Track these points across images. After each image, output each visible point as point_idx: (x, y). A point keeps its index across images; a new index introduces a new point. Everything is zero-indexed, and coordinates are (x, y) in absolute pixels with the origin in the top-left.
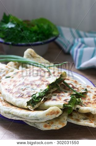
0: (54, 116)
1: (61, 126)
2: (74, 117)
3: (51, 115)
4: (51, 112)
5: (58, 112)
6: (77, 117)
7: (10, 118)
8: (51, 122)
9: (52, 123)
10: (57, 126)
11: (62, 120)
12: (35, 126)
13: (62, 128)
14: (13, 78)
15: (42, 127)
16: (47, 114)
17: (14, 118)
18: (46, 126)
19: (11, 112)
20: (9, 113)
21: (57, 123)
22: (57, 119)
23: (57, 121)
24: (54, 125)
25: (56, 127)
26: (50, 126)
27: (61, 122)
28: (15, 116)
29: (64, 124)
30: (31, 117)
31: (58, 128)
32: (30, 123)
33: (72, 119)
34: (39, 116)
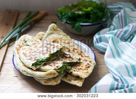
0: (52, 76)
1: (55, 84)
2: (68, 78)
3: (50, 75)
4: (50, 73)
5: (55, 74)
6: (70, 78)
7: (25, 75)
8: (49, 80)
9: (50, 81)
10: (53, 83)
11: (57, 79)
12: (39, 81)
13: (56, 85)
14: (31, 46)
15: (43, 83)
16: (47, 75)
17: (28, 75)
18: (45, 82)
19: (26, 71)
20: (25, 71)
21: (53, 81)
22: (54, 78)
23: (53, 79)
24: (51, 82)
25: (52, 83)
26: (48, 82)
27: (56, 81)
28: (28, 73)
29: (58, 82)
30: (37, 75)
31: (53, 85)
32: (37, 79)
33: (66, 79)
34: (42, 75)
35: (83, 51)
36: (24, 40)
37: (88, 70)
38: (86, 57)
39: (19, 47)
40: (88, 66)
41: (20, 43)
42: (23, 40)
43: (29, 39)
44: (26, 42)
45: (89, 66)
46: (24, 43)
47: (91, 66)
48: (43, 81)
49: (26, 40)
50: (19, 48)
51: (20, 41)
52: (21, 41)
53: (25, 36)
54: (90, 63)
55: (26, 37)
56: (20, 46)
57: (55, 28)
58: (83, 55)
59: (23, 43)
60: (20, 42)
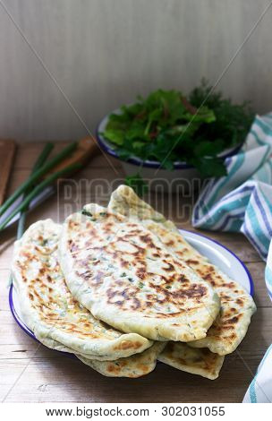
0: (131, 352)
1: (140, 373)
2: (175, 354)
3: (125, 349)
4: (124, 344)
5: (138, 345)
6: (181, 356)
7: (50, 347)
8: (122, 362)
9: (125, 364)
10: (134, 371)
11: (145, 360)
12: (92, 366)
13: (140, 377)
15: (104, 370)
16: (116, 348)
17: (57, 348)
18: (111, 369)
19: (52, 335)
20: (49, 337)
21: (134, 365)
22: (136, 357)
23: (134, 361)
24: (128, 367)
25: (131, 372)
26: (119, 370)
27: (142, 364)
28: (59, 343)
29: (147, 368)
30: (87, 350)
31: (135, 376)
32: (84, 358)
33: (171, 357)
34: (101, 351)
35: (215, 267)
36: (40, 238)
37: (233, 328)
38: (224, 285)
39: (26, 259)
40: (231, 318)
41: (29, 248)
42: (36, 237)
43: (54, 235)
44: (45, 242)
45: (236, 315)
46: (40, 248)
47: (241, 315)
48: (103, 364)
49: (45, 237)
50: (25, 262)
51: (28, 242)
52: (32, 240)
53: (42, 226)
54: (237, 307)
55: (45, 228)
56: (28, 255)
57: (129, 197)
58: (217, 281)
59: (36, 249)
60: (27, 245)
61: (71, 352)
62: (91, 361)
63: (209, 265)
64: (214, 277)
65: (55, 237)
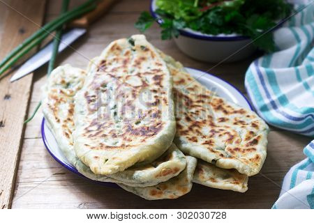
0: (170, 176)
1: (180, 194)
3: (165, 175)
4: (165, 171)
6: (211, 175)
8: (163, 186)
9: (165, 188)
10: (174, 193)
11: (183, 181)
12: (135, 193)
15: (147, 196)
17: (101, 180)
18: (153, 193)
21: (174, 187)
23: (173, 184)
24: (169, 190)
25: (172, 194)
26: (161, 193)
27: (181, 186)
29: (186, 190)
31: (175, 197)
32: (127, 186)
33: (203, 177)
35: (224, 99)
36: (63, 82)
37: (254, 149)
38: (235, 112)
39: (55, 101)
40: (252, 140)
41: (55, 91)
42: (59, 81)
43: (75, 78)
44: (68, 85)
45: (255, 137)
46: (65, 90)
47: (259, 137)
48: (145, 190)
49: (67, 81)
50: (55, 105)
51: (53, 86)
52: (56, 84)
53: (63, 70)
54: (254, 130)
55: (66, 73)
56: (55, 98)
58: (228, 109)
59: (61, 92)
60: (53, 89)
61: (113, 182)
62: (134, 188)
63: (218, 98)
64: (224, 107)
65: (76, 80)
